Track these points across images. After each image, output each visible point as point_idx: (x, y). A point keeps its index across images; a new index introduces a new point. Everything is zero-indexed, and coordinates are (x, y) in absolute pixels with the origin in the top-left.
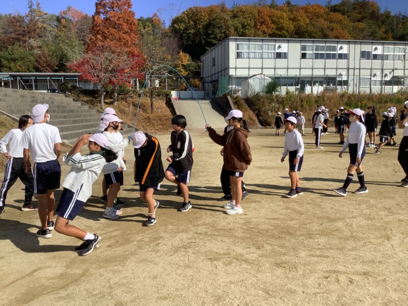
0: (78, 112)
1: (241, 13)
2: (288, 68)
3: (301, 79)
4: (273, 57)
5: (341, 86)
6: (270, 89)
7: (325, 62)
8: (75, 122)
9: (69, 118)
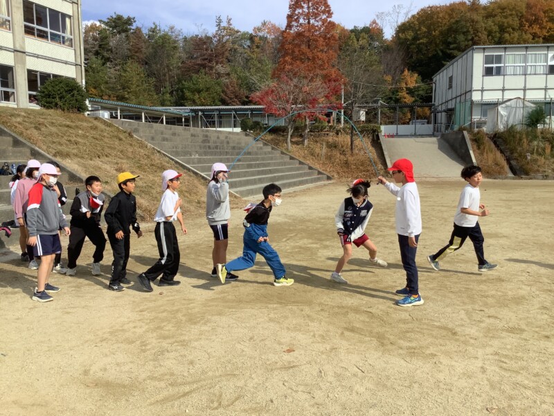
0: (256, 154)
1: (499, 10)
4: (542, 72)
6: (533, 121)
8: (250, 166)
9: (243, 161)
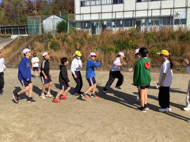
2: (124, 11)
3: (137, 20)
4: (111, 3)
5: (179, 24)
7: (161, 3)
